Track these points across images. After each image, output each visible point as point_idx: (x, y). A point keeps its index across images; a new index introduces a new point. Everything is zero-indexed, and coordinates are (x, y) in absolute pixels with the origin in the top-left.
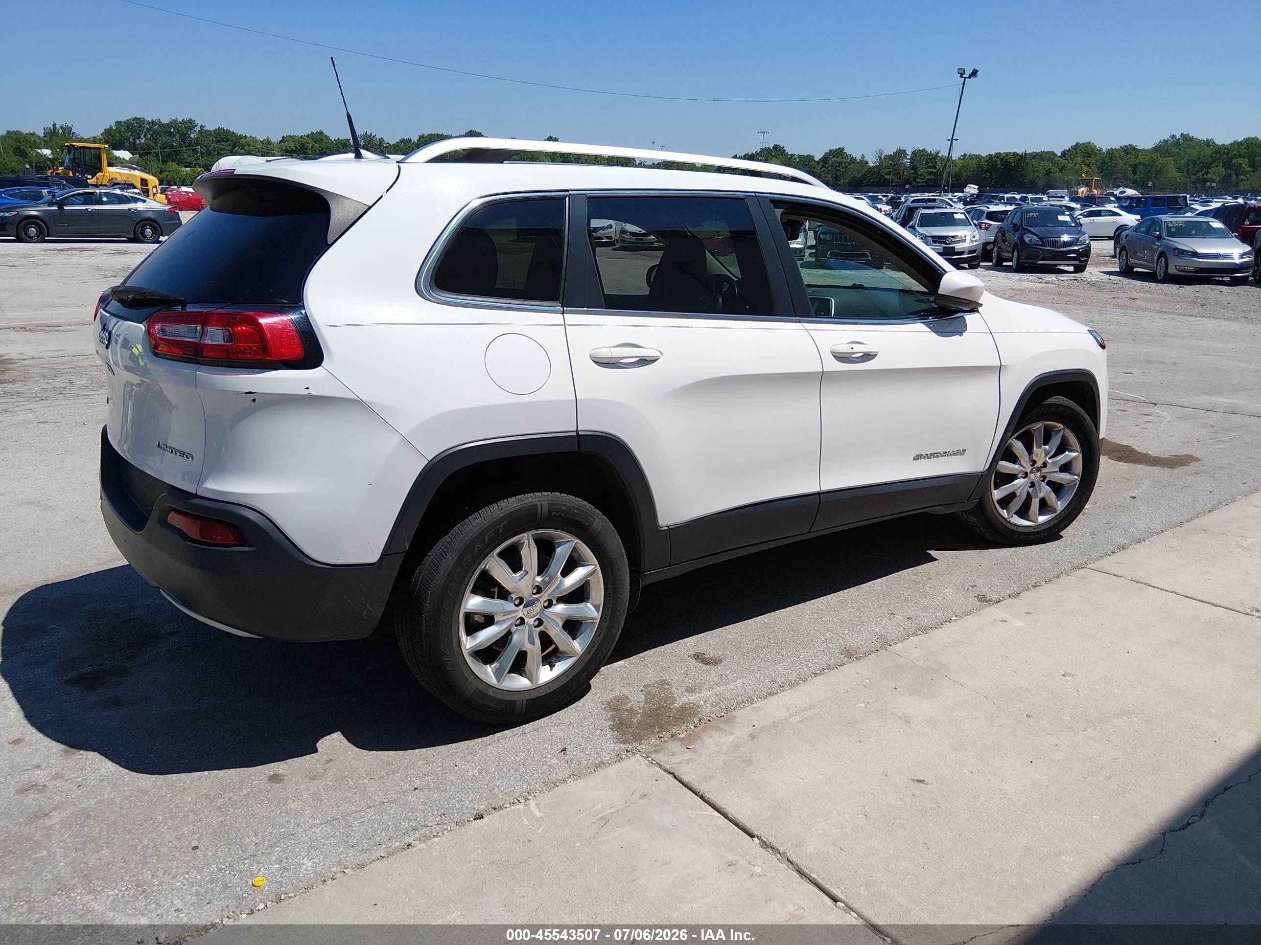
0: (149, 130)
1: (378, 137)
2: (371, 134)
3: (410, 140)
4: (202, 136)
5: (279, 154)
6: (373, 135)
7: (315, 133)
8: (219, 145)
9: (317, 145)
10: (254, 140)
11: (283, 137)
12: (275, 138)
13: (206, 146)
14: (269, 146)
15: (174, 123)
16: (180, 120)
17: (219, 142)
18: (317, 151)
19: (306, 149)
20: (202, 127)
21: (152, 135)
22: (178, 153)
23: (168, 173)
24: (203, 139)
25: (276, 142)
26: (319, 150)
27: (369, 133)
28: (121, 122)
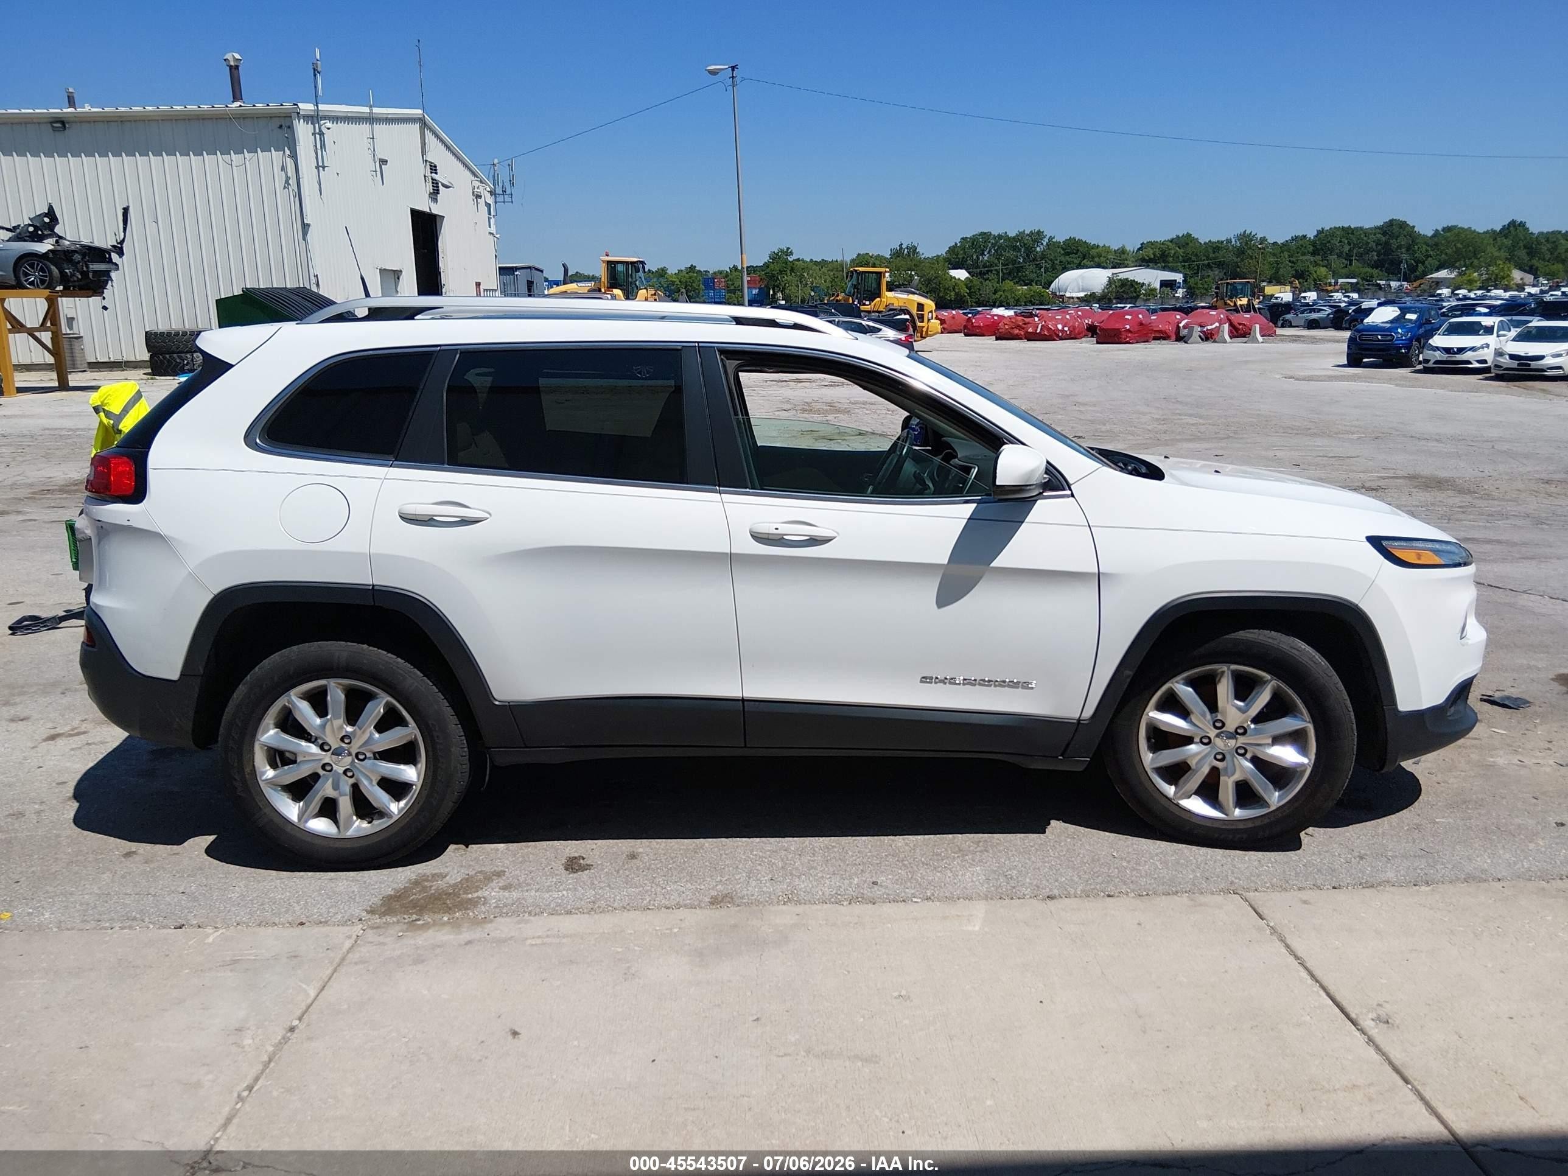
0: (993, 245)
1: (1259, 236)
2: (1251, 233)
3: (1305, 236)
4: (1049, 249)
5: (1133, 265)
6: (1253, 234)
7: (1180, 236)
8: (1067, 258)
9: (1181, 251)
10: (1107, 250)
11: (1142, 244)
12: (1132, 246)
13: (1051, 260)
14: (1122, 256)
15: (1020, 237)
16: (1027, 232)
17: (1068, 254)
18: (1180, 257)
19: (1167, 256)
20: (1051, 239)
21: (996, 251)
22: (1019, 269)
23: (1002, 293)
24: (1051, 252)
25: (1132, 250)
26: (1182, 257)
27: (1248, 232)
28: (966, 238)
